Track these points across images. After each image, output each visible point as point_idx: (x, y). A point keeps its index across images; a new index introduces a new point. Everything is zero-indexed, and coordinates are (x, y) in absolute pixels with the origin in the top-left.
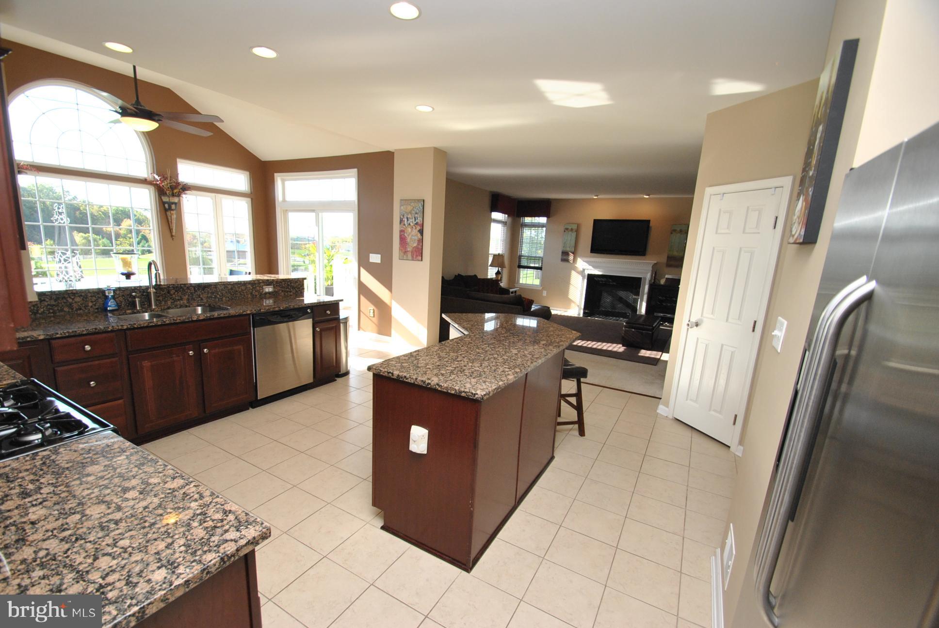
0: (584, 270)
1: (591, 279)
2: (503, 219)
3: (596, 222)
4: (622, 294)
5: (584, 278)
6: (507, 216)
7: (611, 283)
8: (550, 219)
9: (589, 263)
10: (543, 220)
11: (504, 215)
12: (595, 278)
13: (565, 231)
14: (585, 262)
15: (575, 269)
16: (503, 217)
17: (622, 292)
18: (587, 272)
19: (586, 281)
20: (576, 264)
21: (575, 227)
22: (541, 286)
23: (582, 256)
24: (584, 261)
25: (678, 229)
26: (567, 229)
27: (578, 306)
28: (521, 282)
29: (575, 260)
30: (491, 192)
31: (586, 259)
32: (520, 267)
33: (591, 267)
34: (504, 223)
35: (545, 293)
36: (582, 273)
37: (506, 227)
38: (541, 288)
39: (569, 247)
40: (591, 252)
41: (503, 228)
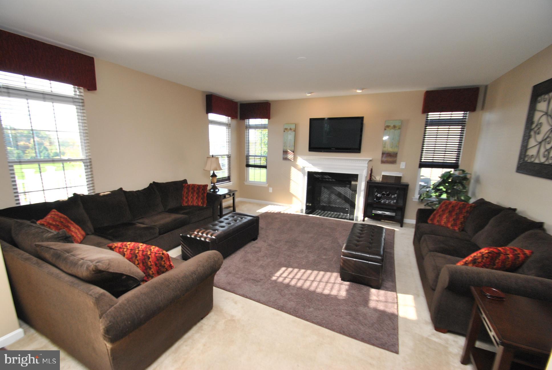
0: (304, 168)
1: (311, 175)
2: (227, 121)
3: (312, 121)
4: (341, 190)
5: (304, 175)
6: (229, 118)
7: (331, 180)
8: (270, 120)
9: (307, 160)
10: (265, 121)
11: (227, 117)
12: (315, 175)
13: (284, 131)
14: (305, 160)
15: (296, 166)
16: (227, 119)
17: (340, 188)
18: (307, 170)
19: (306, 178)
20: (297, 162)
21: (293, 127)
22: (267, 183)
23: (302, 154)
24: (303, 159)
25: (392, 125)
26: (286, 129)
27: (301, 201)
28: (250, 180)
29: (295, 158)
30: (203, 92)
31: (305, 157)
32: (248, 166)
33: (311, 165)
34: (228, 125)
35: (271, 190)
36: (302, 170)
37: (230, 129)
38: (267, 185)
39: (290, 147)
40: (309, 151)
41: (227, 130)
